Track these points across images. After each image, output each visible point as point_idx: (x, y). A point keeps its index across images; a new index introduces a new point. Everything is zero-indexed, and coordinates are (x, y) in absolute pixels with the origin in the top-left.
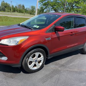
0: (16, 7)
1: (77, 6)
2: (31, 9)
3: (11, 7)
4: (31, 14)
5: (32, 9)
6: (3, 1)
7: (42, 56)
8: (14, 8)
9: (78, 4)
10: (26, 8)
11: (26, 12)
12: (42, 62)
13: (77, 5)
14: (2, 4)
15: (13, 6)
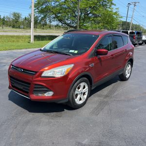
1: (94, 14)
2: (12, 17)
4: (13, 27)
5: (16, 19)
7: (87, 87)
9: (96, 10)
10: (4, 17)
11: (3, 24)
12: (87, 94)
13: (94, 12)
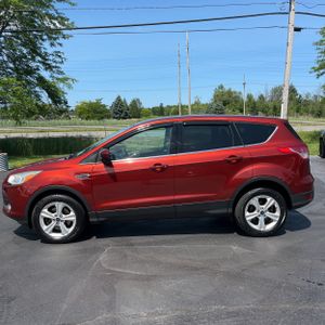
0: (261, 97)
3: (245, 99)
6: (221, 87)
8: (254, 103)
14: (216, 96)
15: (250, 97)
